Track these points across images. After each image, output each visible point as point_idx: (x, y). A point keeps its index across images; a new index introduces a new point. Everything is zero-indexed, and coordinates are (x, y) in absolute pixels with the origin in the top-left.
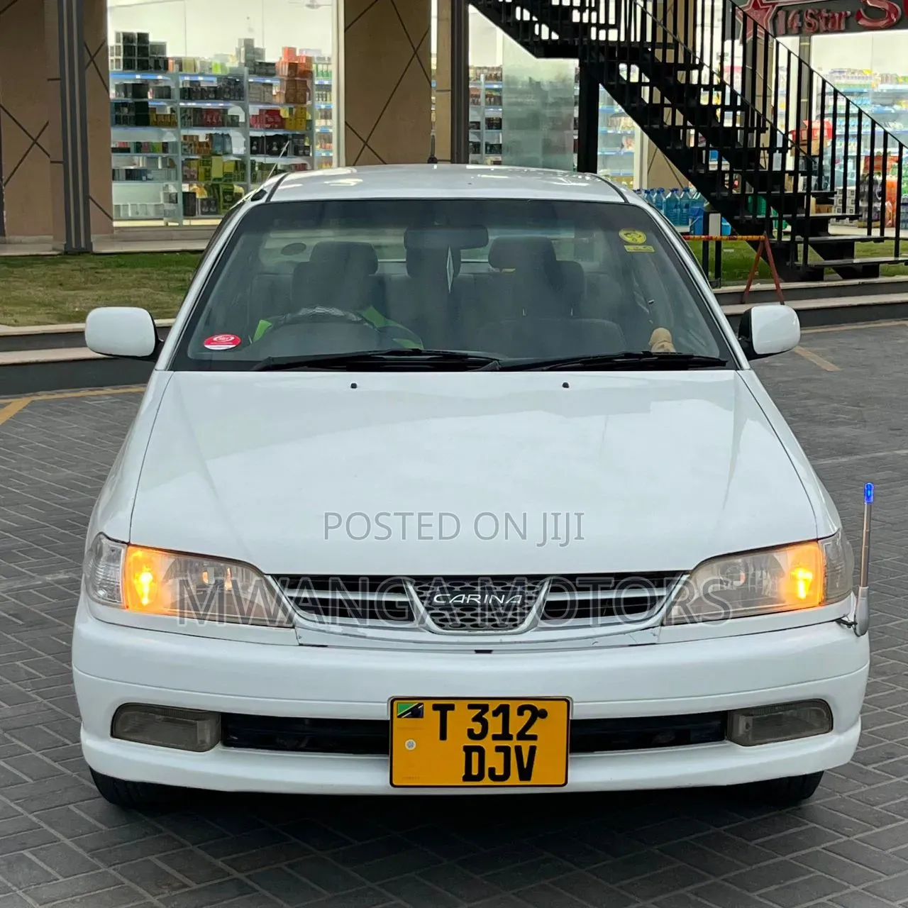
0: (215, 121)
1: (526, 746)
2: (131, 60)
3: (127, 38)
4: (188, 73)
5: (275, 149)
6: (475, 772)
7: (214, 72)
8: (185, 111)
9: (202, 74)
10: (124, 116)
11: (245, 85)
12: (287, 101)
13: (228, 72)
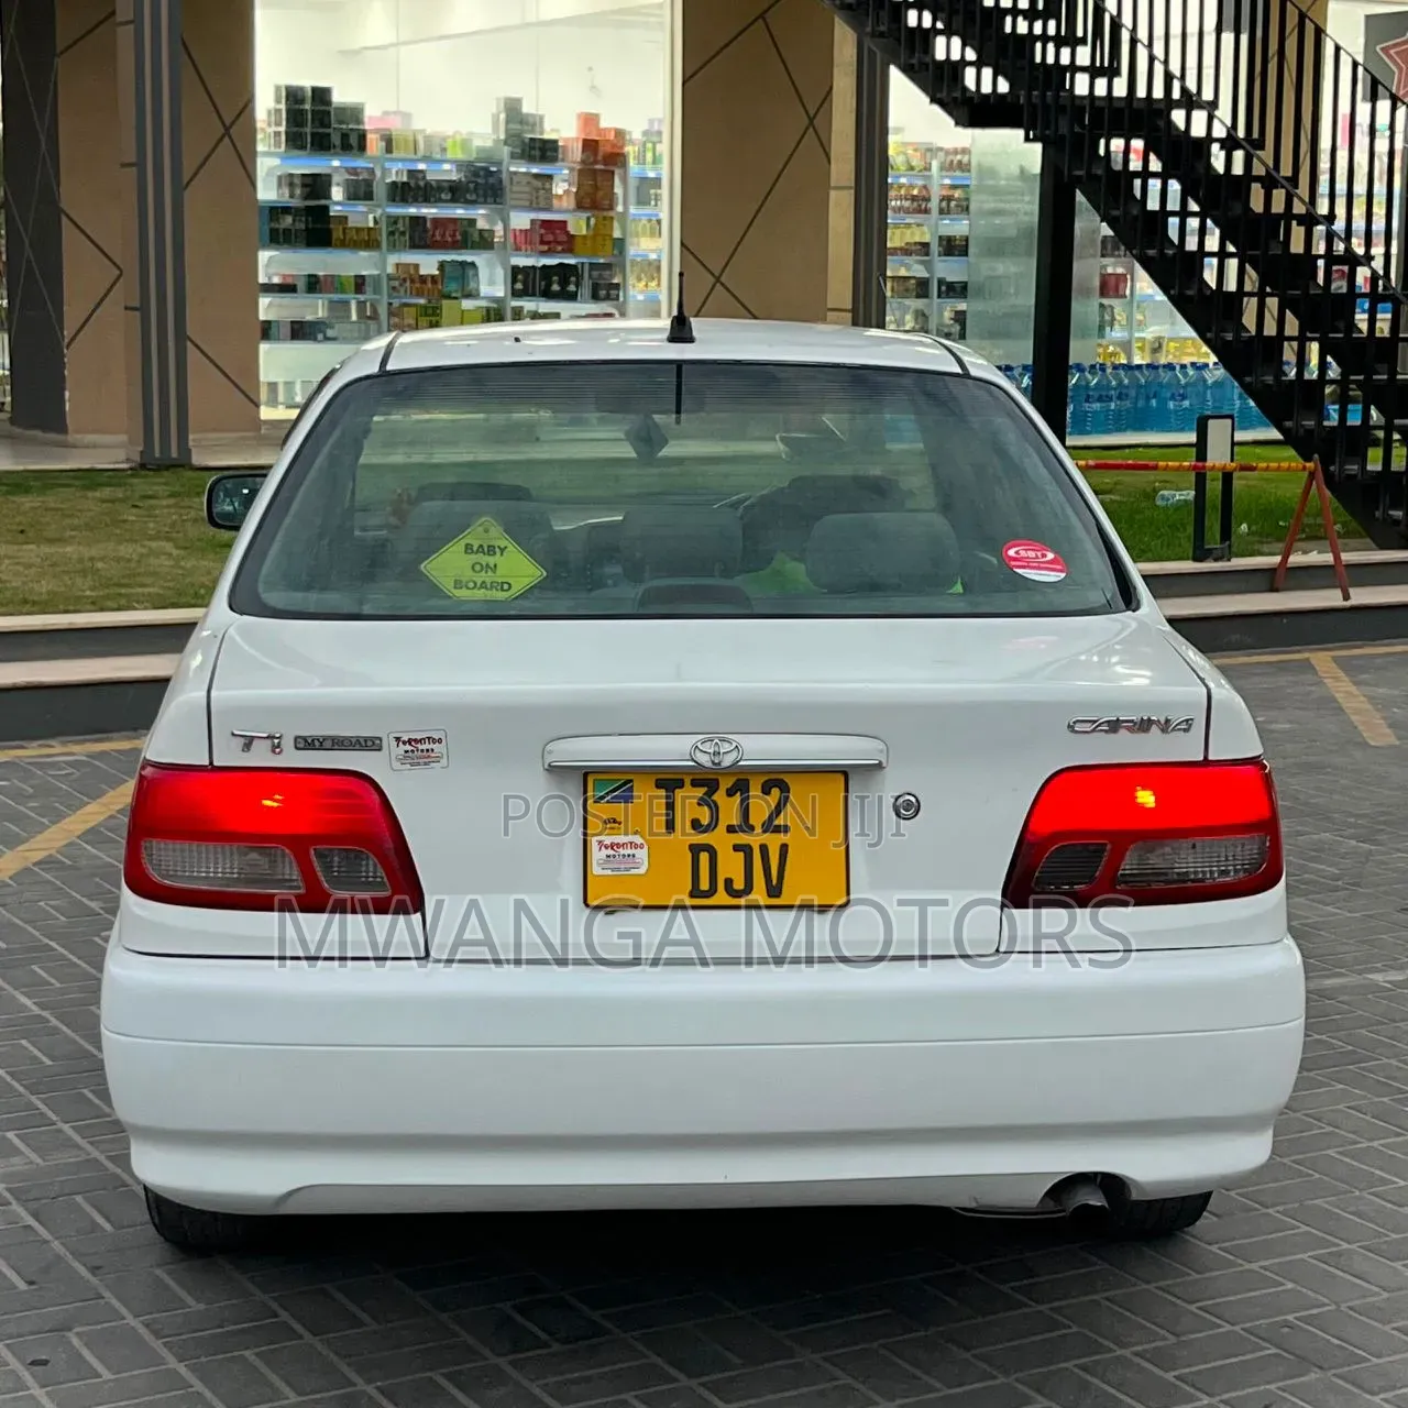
0: (450, 239)
2: (301, 134)
3: (293, 96)
4: (402, 155)
5: (555, 287)
7: (449, 155)
8: (395, 223)
9: (425, 159)
10: (284, 230)
11: (504, 176)
12: (580, 206)
13: (474, 155)
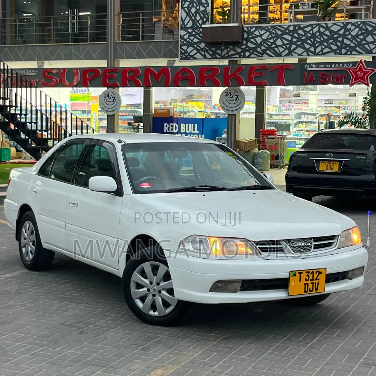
1: (317, 281)
6: (306, 290)
